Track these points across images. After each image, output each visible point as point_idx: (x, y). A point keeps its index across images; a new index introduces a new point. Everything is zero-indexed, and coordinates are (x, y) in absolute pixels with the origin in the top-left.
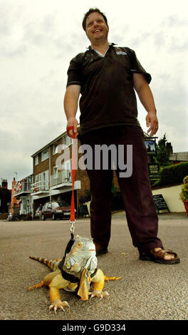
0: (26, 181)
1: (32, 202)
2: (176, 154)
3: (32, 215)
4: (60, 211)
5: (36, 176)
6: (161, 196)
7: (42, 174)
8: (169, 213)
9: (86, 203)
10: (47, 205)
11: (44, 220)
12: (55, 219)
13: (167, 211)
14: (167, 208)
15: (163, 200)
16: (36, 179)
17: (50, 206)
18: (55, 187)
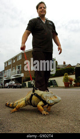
0: (1, 72)
1: (3, 81)
2: (59, 65)
3: (3, 86)
4: (16, 85)
5: (6, 71)
6: (55, 80)
7: (8, 70)
8: (58, 87)
9: (25, 82)
10: (10, 82)
11: (9, 88)
12: (13, 88)
13: (57, 86)
14: (57, 85)
15: (56, 82)
16: (5, 72)
17: (11, 83)
18: (13, 75)
